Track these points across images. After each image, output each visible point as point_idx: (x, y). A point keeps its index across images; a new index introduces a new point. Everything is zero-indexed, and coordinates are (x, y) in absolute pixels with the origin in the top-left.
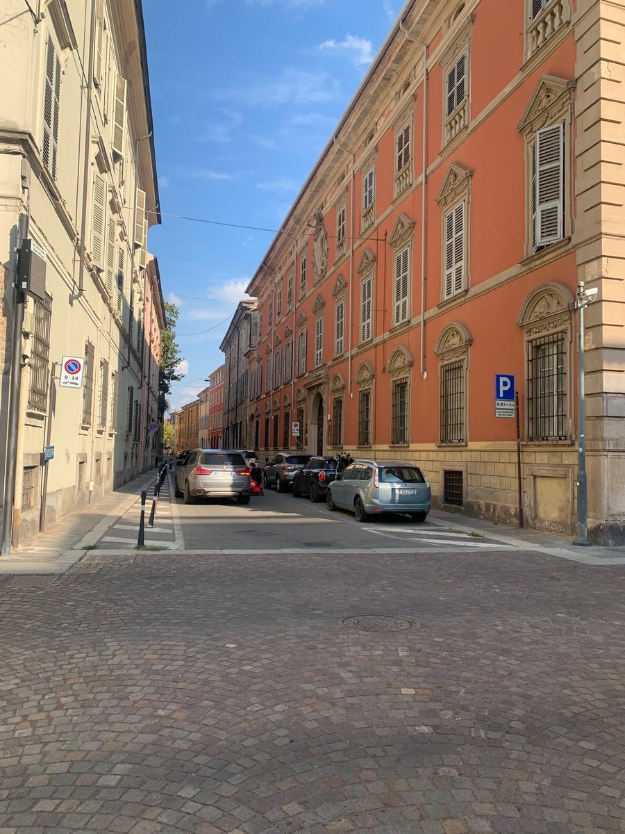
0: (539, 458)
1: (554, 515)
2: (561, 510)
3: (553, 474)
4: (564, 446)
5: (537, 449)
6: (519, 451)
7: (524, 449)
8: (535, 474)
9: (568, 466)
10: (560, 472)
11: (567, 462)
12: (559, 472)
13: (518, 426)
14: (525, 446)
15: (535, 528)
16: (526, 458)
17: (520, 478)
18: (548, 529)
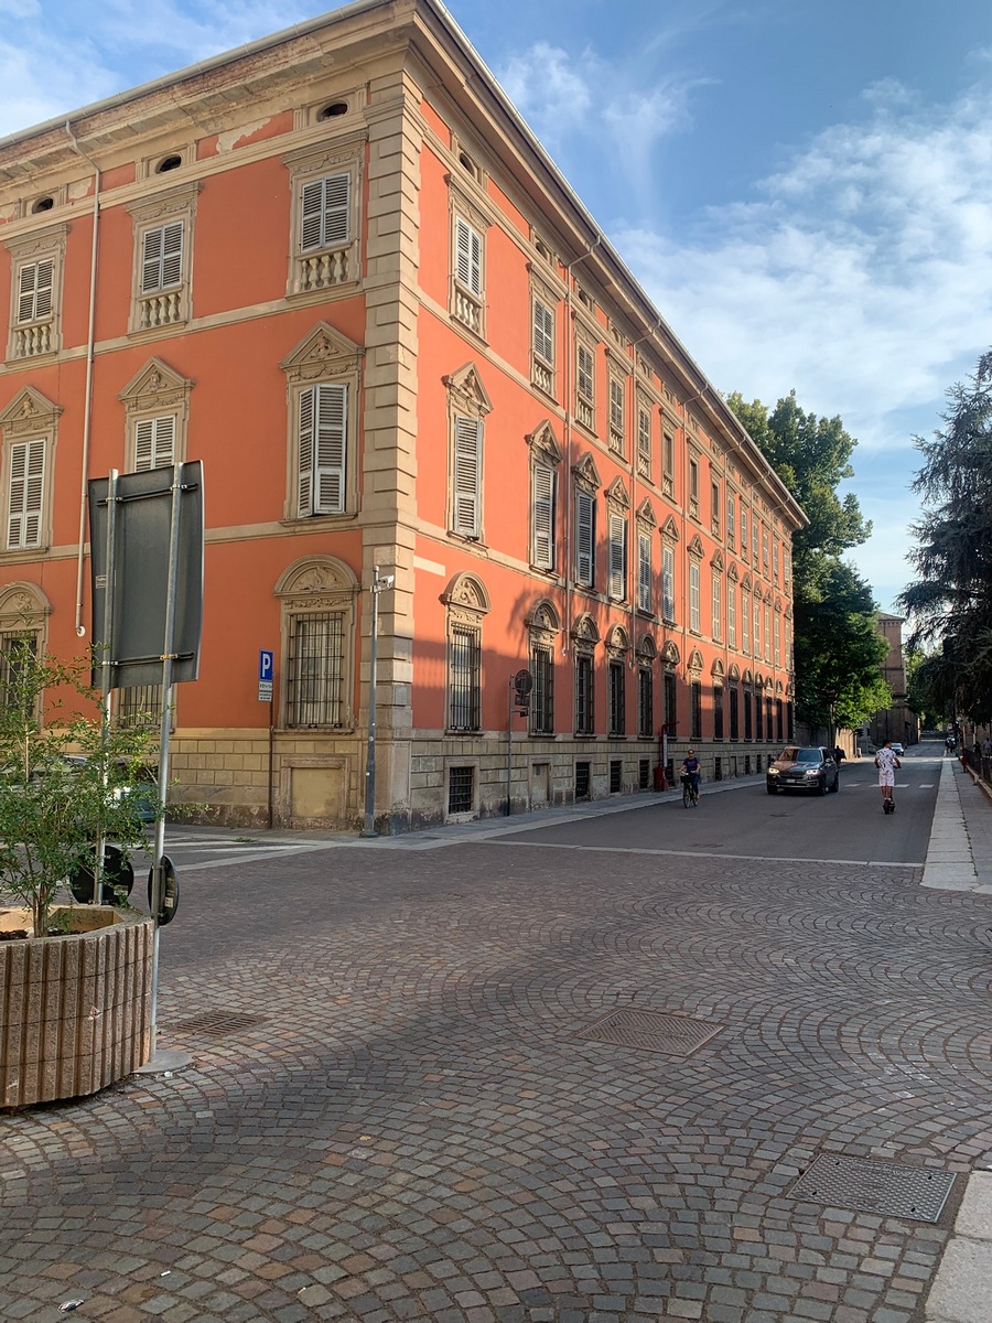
0: (300, 748)
1: (320, 810)
2: (329, 803)
3: (322, 764)
4: (340, 734)
5: (297, 737)
6: (272, 740)
7: (277, 737)
8: (293, 766)
9: (342, 755)
10: (332, 762)
11: (341, 752)
12: (330, 763)
13: (271, 711)
14: (280, 734)
15: (291, 827)
16: (279, 747)
17: (271, 770)
18: (311, 827)
